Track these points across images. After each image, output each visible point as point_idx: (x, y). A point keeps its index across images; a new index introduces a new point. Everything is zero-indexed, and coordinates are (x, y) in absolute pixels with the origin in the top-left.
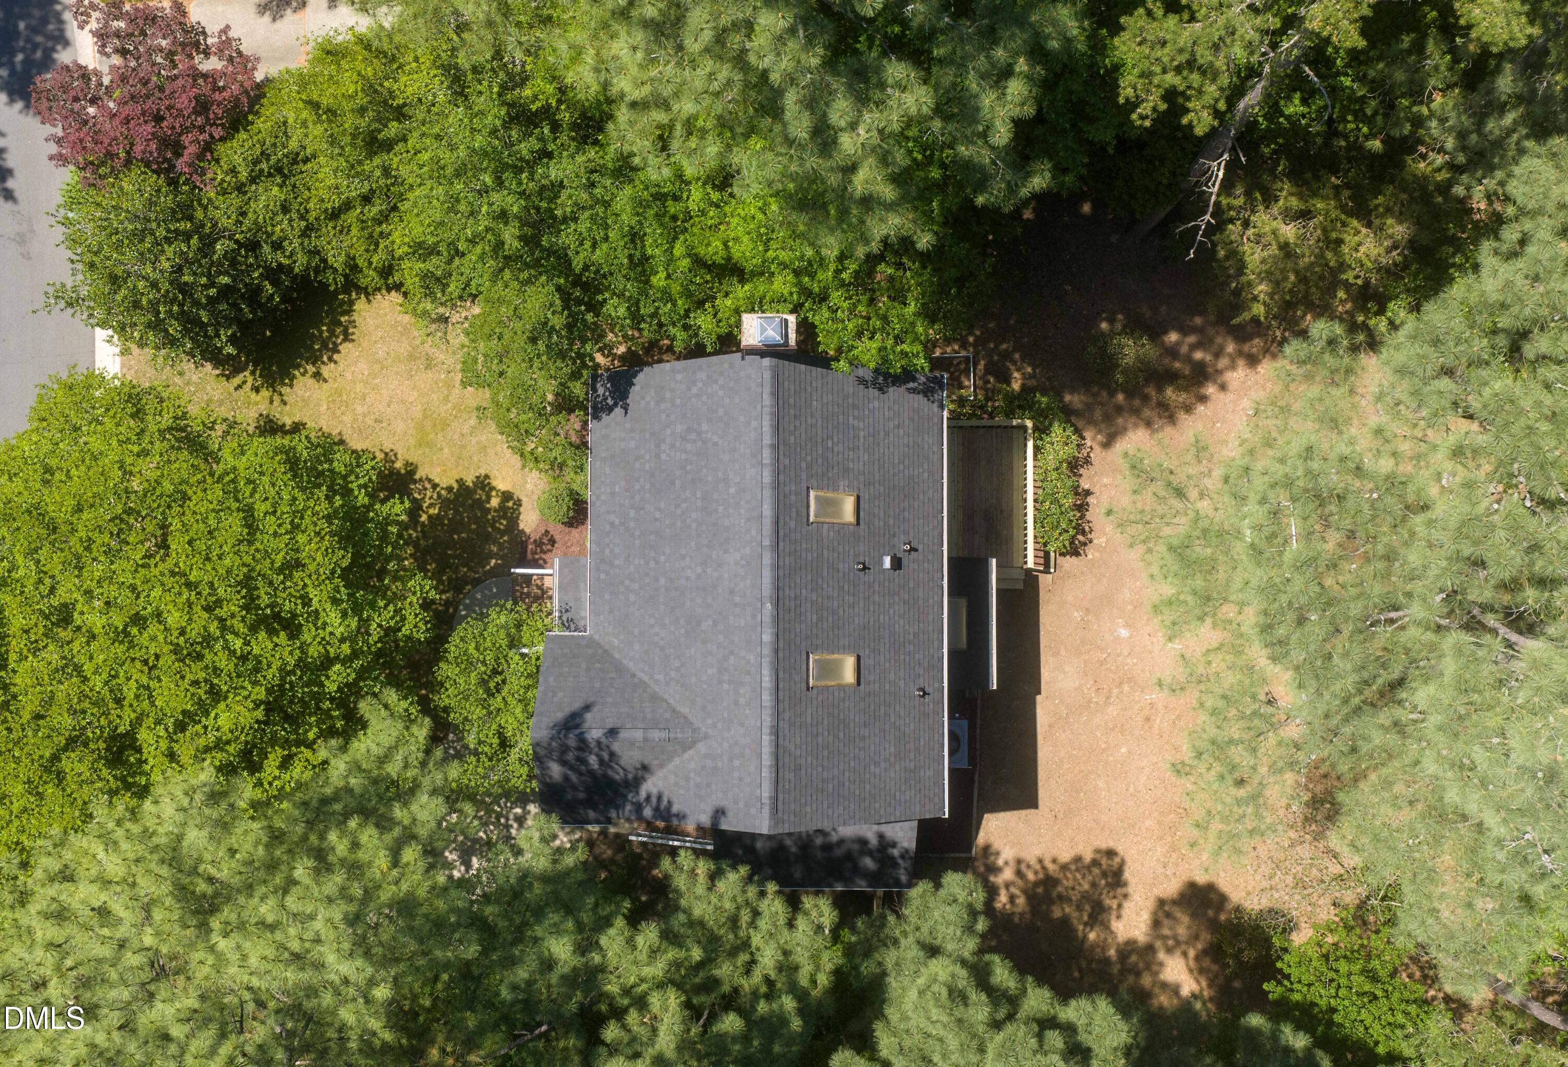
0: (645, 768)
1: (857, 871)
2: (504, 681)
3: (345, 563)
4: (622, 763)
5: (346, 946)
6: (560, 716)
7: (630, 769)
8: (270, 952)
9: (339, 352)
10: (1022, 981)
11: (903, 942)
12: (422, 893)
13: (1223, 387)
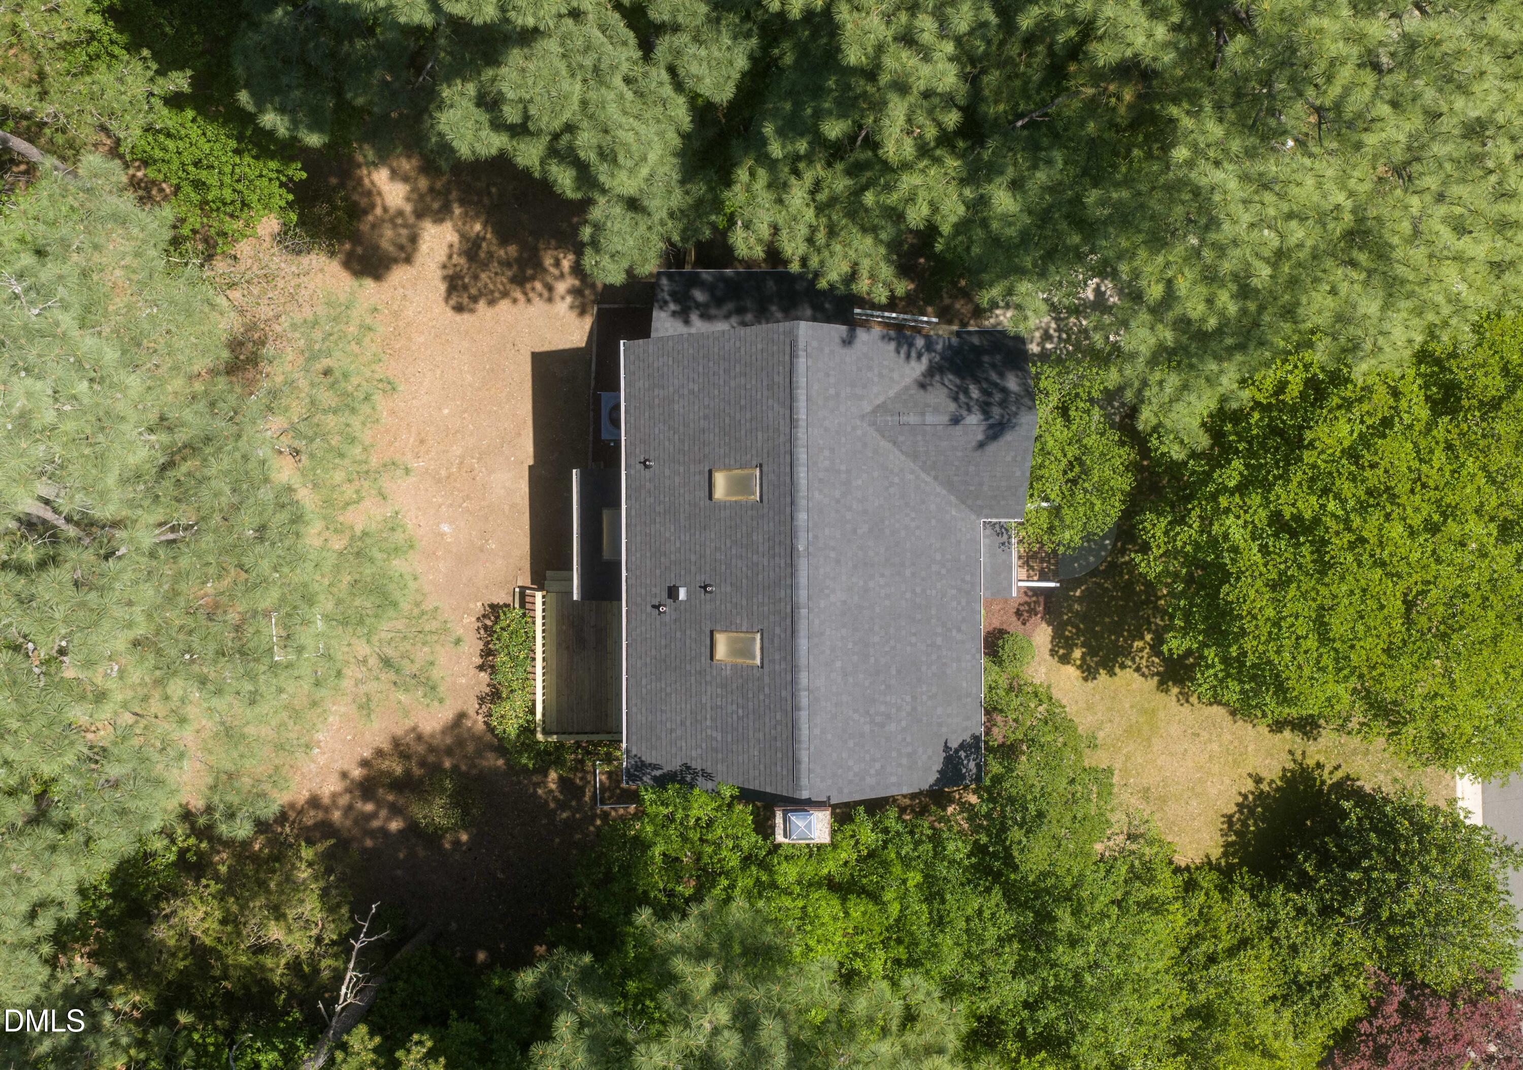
0: (923, 386)
1: (710, 288)
2: (1065, 472)
3: (1226, 588)
4: (946, 390)
5: (1217, 197)
6: (1009, 437)
7: (938, 385)
8: (1293, 190)
9: (1237, 805)
10: (544, 172)
11: (664, 214)
12: (1143, 253)
13: (344, 775)
